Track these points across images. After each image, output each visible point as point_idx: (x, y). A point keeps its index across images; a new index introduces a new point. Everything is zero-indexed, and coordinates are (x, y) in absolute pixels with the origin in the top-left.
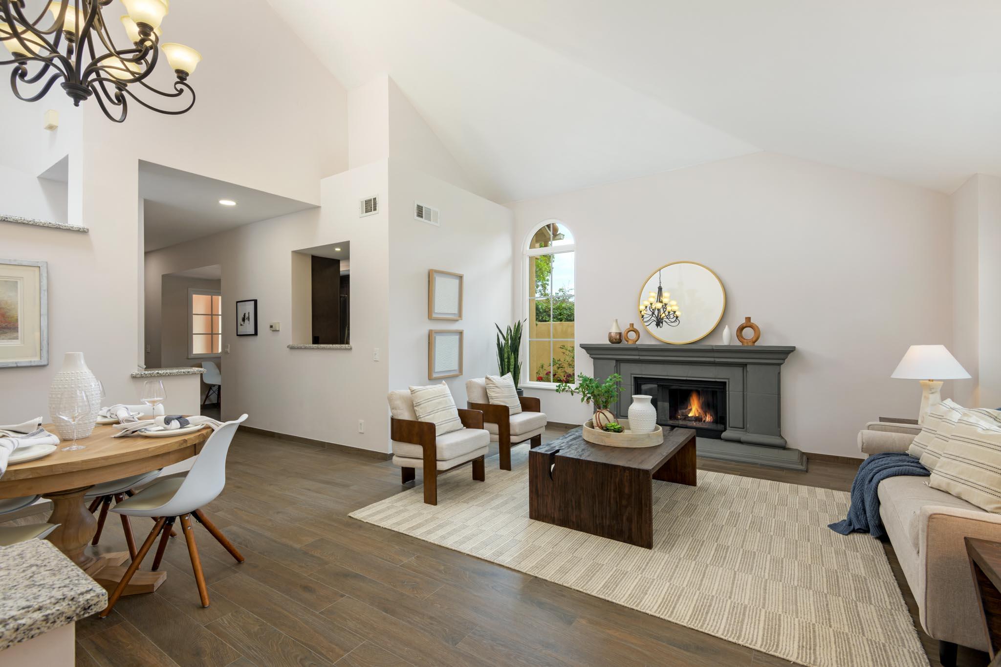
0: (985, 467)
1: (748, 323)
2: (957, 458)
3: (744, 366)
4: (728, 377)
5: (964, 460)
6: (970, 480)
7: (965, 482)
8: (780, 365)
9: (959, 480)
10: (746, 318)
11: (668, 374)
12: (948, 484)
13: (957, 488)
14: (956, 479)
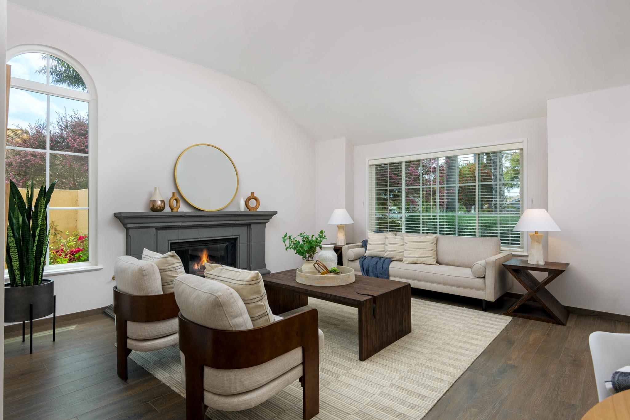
0: (429, 250)
1: (253, 197)
2: (417, 249)
3: (249, 225)
4: (239, 234)
5: (420, 249)
6: (426, 256)
7: (424, 257)
8: (265, 223)
9: (422, 257)
10: (252, 193)
11: (201, 237)
12: (417, 260)
13: (422, 260)
14: (420, 257)
